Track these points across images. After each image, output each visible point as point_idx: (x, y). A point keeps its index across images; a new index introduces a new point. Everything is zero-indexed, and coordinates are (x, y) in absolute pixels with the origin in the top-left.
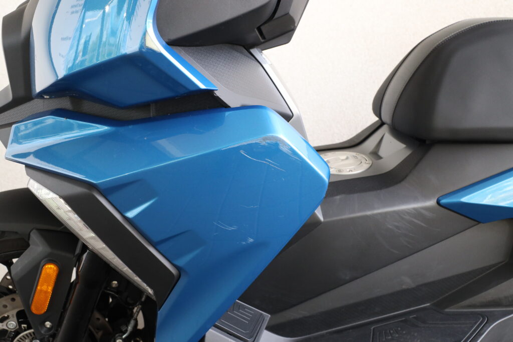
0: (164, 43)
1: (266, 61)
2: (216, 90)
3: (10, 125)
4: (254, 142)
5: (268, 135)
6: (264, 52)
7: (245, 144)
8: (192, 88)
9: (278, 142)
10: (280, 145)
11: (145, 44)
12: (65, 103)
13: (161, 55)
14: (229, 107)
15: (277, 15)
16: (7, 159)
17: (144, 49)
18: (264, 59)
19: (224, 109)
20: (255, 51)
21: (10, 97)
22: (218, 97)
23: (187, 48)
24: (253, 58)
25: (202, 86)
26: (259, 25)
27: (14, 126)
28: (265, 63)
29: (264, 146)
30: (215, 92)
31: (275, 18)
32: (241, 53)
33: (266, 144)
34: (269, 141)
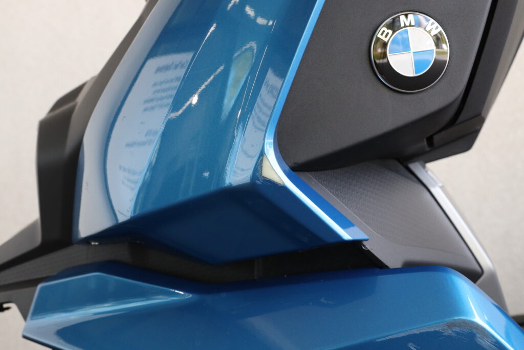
0: (287, 168)
1: (435, 181)
2: (366, 240)
3: (34, 282)
4: (433, 330)
5: (456, 318)
6: (429, 165)
7: (416, 332)
8: (330, 240)
9: (474, 331)
10: (478, 335)
11: (261, 174)
12: (121, 253)
13: (284, 189)
14: (386, 267)
15: (461, 118)
16: (25, 337)
17: (259, 180)
18: (432, 179)
19: (378, 270)
20: (415, 167)
21: (38, 240)
22: (369, 251)
23: (318, 174)
24: (416, 180)
25: (346, 235)
26: (431, 134)
27: (40, 286)
28: (434, 186)
29: (449, 337)
30: (365, 243)
31: (457, 122)
32: (397, 172)
33: (453, 334)
34: (458, 329)
